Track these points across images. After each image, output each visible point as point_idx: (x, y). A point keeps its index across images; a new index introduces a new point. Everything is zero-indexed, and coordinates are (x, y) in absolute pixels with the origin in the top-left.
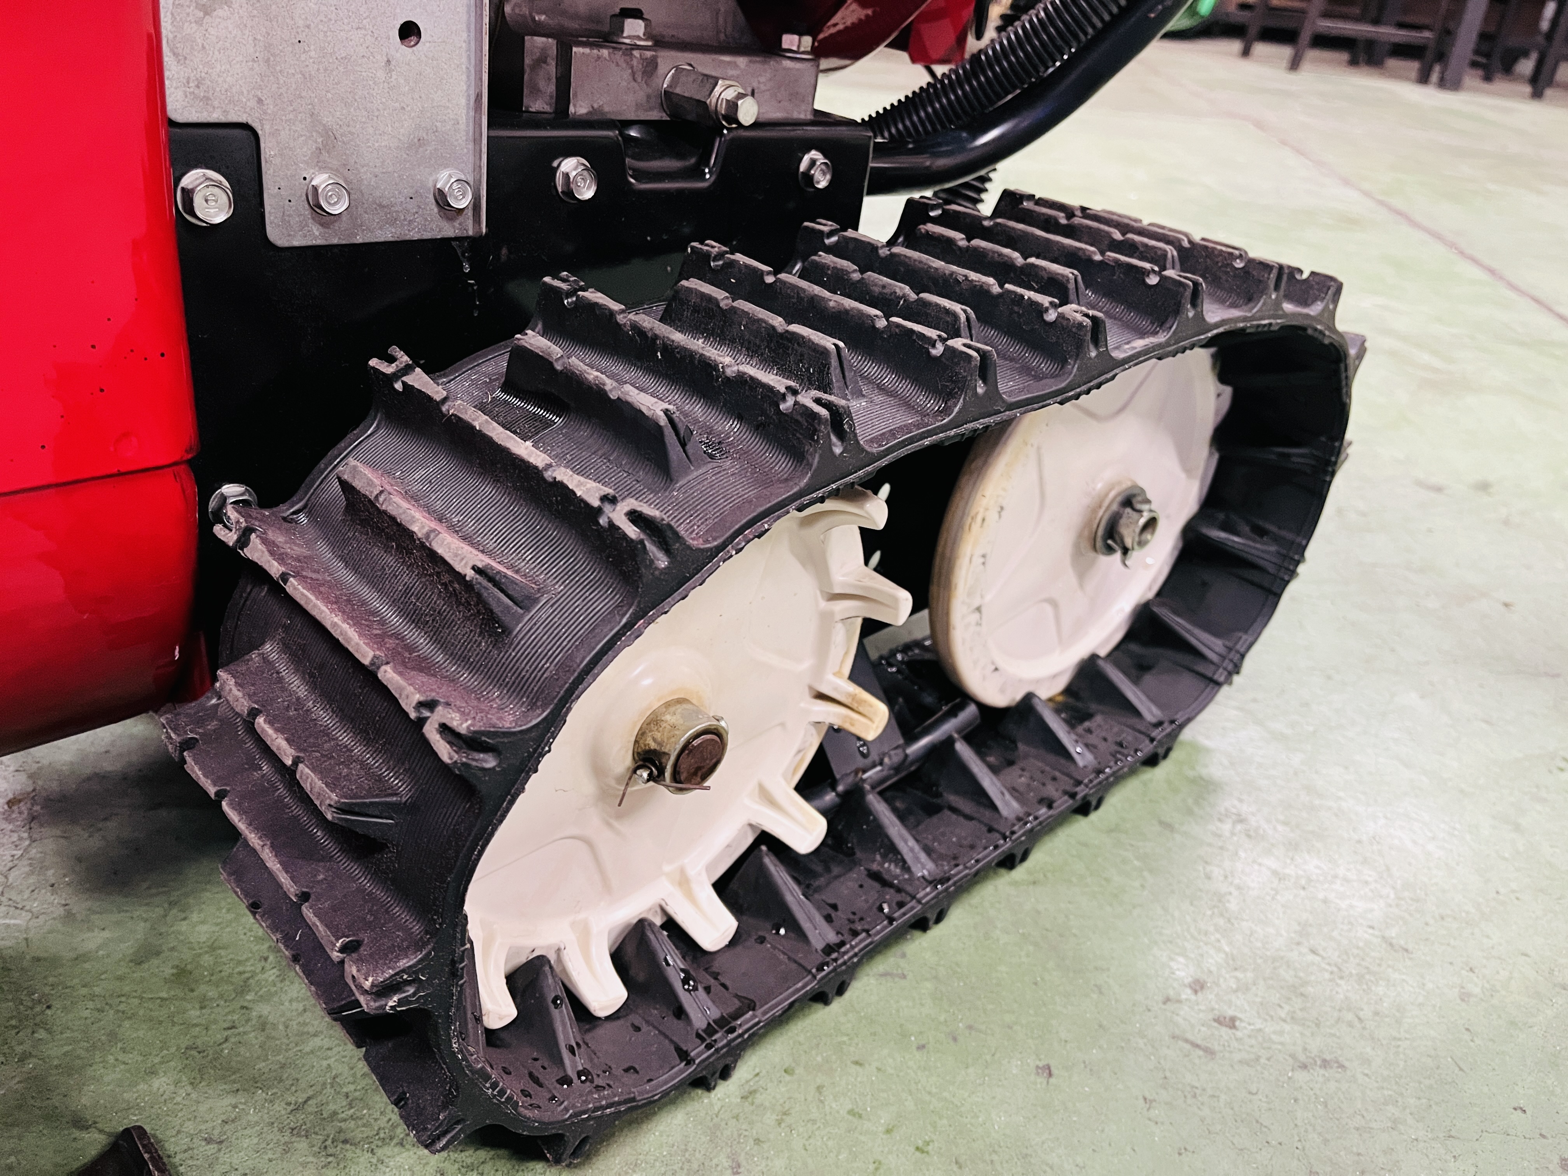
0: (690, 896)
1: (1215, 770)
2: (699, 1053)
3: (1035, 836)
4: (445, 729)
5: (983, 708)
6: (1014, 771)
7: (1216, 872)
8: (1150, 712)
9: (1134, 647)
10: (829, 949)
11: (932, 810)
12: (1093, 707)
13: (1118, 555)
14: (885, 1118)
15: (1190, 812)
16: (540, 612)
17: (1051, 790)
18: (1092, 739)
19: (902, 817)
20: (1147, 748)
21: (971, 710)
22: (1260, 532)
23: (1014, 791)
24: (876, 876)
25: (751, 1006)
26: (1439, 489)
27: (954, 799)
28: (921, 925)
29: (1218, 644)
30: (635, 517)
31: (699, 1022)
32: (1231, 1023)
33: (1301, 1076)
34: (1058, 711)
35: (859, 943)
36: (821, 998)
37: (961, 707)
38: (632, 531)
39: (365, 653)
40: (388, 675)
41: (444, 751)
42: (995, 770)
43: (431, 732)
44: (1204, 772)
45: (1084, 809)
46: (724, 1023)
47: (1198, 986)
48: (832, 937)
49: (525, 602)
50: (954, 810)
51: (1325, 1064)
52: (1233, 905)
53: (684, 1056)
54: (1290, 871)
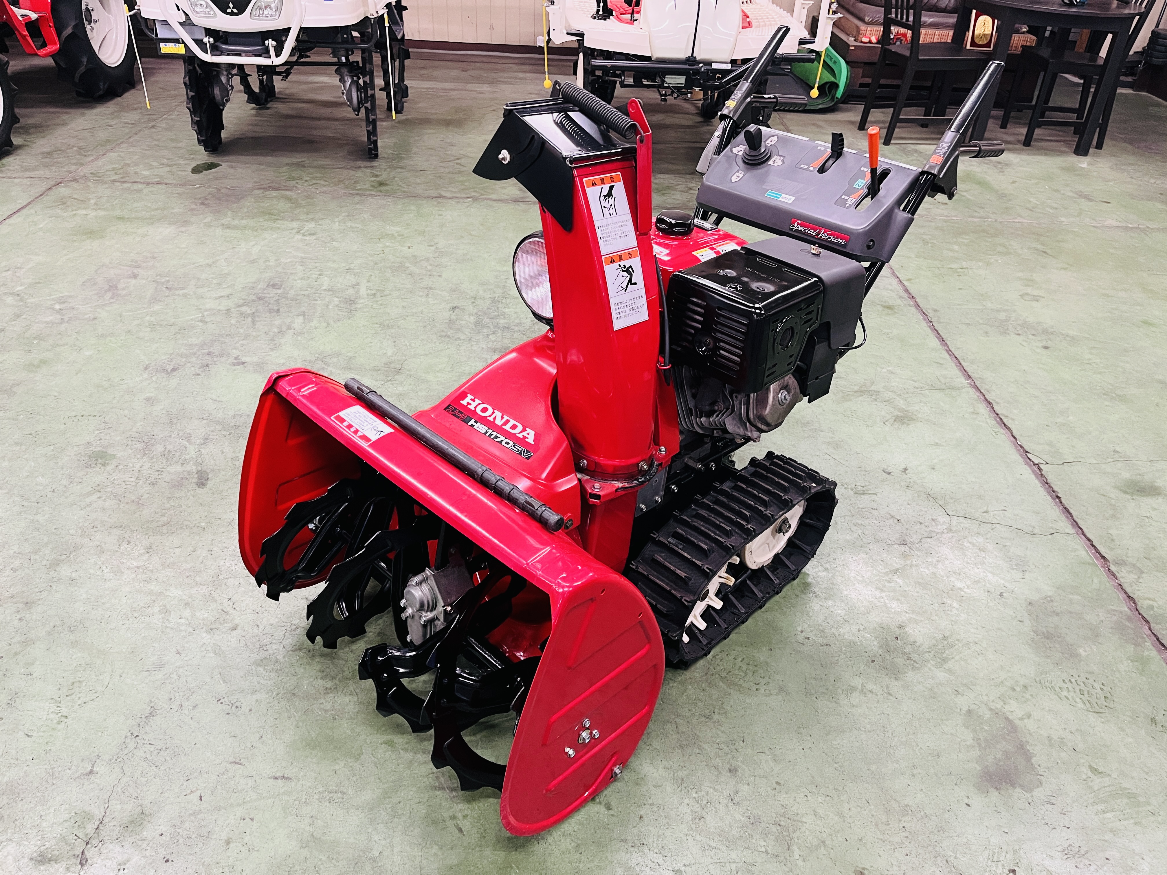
0: (696, 619)
1: (810, 580)
2: (706, 648)
3: (766, 602)
4: (685, 600)
5: (752, 570)
6: (760, 585)
7: (808, 606)
8: (793, 567)
9: (789, 549)
10: (726, 628)
11: (743, 597)
12: (779, 566)
13: (782, 534)
14: (740, 659)
15: (802, 592)
16: (692, 581)
17: (769, 590)
18: (779, 575)
19: (736, 598)
20: (792, 577)
21: (750, 571)
22: (819, 520)
23: (761, 591)
24: (733, 613)
25: (712, 640)
26: (889, 473)
27: (747, 594)
28: (743, 622)
29: (809, 548)
30: (707, 568)
31: (705, 643)
32: (808, 638)
33: (821, 648)
34: (769, 569)
35: (732, 627)
36: (725, 638)
37: (747, 571)
38: (708, 571)
39: (668, 589)
40: (673, 591)
41: (686, 603)
42: (756, 586)
43: (683, 600)
44: (807, 581)
45: (777, 593)
46: (709, 643)
47: (802, 632)
48: (726, 626)
49: (691, 579)
50: (748, 596)
51: (827, 645)
52: (811, 614)
53: (703, 649)
54: (825, 605)
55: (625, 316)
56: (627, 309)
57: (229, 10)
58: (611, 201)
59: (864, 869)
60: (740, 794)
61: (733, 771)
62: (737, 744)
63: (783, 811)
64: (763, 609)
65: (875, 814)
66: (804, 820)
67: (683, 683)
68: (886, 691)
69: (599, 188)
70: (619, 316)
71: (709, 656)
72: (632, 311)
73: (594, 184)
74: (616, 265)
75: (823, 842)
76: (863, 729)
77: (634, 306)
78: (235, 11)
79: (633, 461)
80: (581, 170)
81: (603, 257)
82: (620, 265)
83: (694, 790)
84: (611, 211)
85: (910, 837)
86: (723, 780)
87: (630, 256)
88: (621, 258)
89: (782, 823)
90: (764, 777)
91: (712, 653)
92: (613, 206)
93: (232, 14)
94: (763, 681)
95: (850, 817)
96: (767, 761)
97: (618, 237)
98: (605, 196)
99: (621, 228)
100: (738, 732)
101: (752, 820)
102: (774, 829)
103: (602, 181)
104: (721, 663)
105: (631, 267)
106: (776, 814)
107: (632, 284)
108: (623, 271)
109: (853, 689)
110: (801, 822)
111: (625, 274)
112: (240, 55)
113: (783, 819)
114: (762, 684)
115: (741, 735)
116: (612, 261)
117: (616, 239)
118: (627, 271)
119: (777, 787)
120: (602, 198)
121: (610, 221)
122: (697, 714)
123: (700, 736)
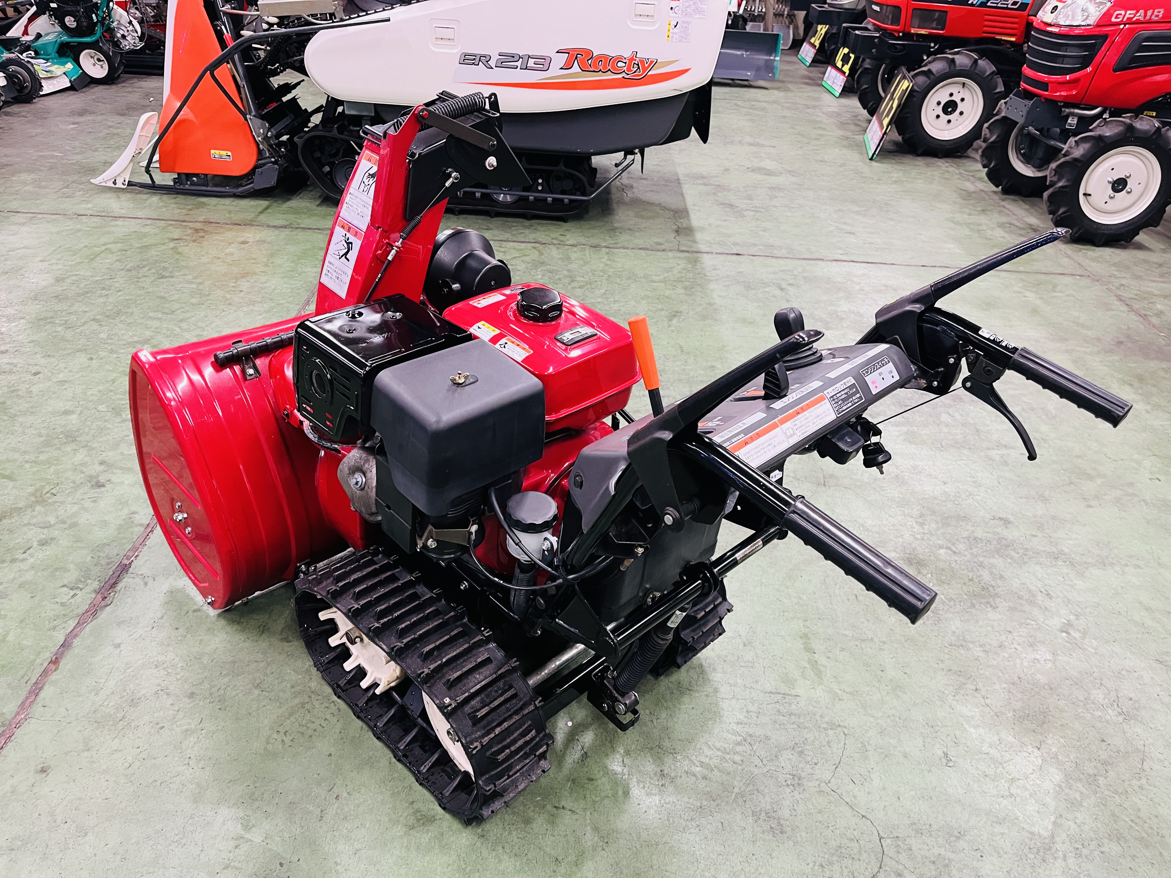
14: (324, 724)
32: (337, 798)
59: (48, 775)
60: (165, 696)
61: (192, 695)
62: (219, 703)
63: (133, 726)
64: (394, 760)
65: (92, 801)
66: (116, 740)
67: (308, 671)
68: (232, 864)
71: (335, 698)
75: (88, 750)
76: (190, 822)
83: (185, 665)
85: (54, 824)
86: (185, 687)
89: (122, 723)
90: (174, 718)
91: (339, 700)
94: (287, 740)
95: (100, 778)
96: (190, 724)
98: (370, 175)
100: (232, 707)
101: (135, 701)
102: (120, 715)
104: (323, 706)
106: (133, 720)
109: (247, 828)
110: (115, 737)
113: (125, 723)
114: (284, 738)
115: (228, 709)
119: (158, 726)
120: (367, 174)
122: (266, 678)
123: (239, 678)
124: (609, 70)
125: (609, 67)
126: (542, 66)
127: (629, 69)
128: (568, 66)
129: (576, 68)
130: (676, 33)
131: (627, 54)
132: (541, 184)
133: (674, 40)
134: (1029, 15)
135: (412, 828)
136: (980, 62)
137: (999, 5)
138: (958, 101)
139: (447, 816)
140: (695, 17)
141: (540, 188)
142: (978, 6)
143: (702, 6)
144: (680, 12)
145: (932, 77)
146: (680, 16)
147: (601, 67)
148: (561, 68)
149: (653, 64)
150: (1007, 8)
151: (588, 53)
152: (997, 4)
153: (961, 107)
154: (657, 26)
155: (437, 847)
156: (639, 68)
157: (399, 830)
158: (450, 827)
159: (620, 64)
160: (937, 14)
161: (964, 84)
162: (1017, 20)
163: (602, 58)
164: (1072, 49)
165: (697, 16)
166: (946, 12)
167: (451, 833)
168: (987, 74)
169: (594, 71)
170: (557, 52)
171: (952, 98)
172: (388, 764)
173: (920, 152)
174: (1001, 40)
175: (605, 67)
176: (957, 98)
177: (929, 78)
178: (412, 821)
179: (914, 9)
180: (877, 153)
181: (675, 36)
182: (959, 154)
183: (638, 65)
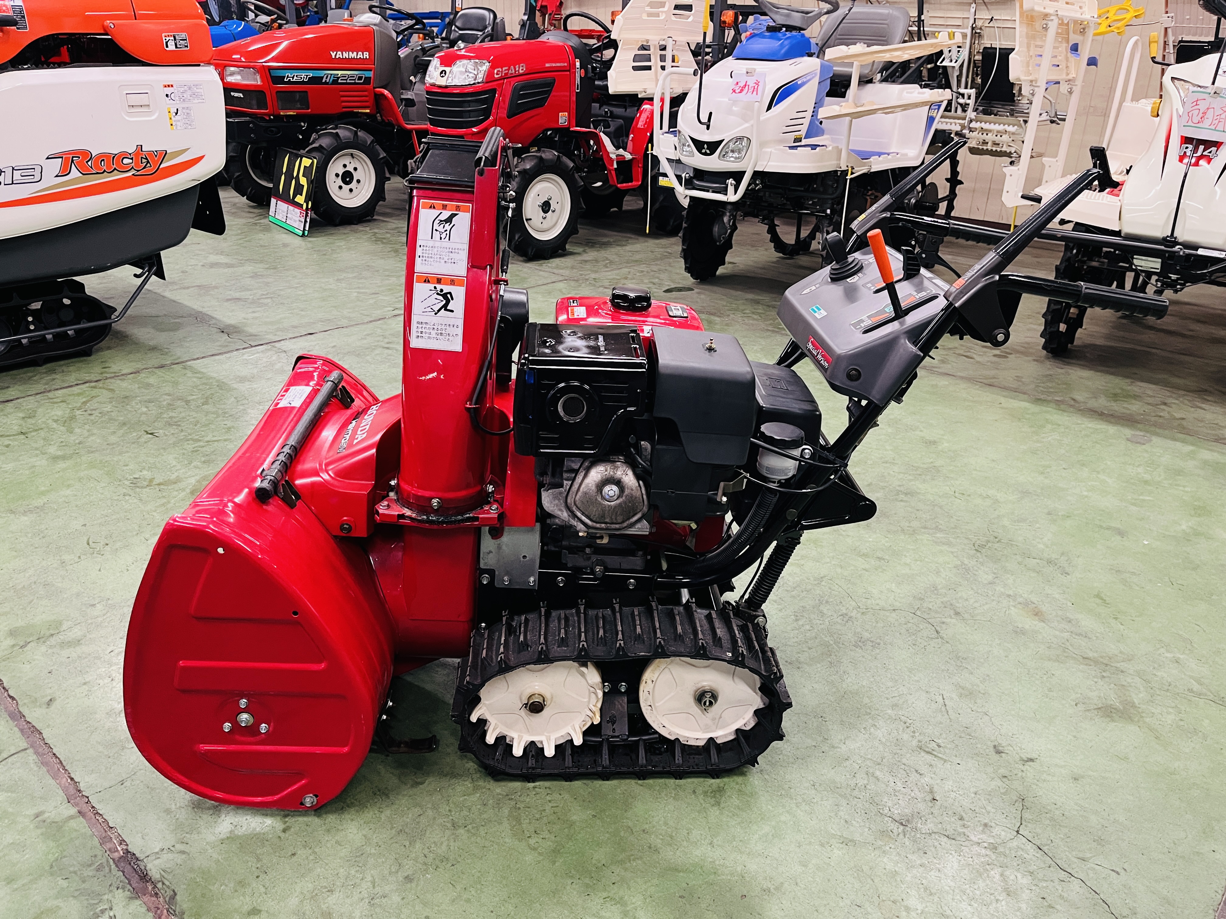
14: (554, 805)
28: (604, 779)
55: (429, 338)
56: (433, 333)
57: (703, 151)
58: (448, 227)
60: (385, 900)
61: (409, 879)
62: (444, 863)
67: (477, 788)
69: (437, 212)
70: (419, 335)
71: (531, 785)
72: (439, 336)
73: (432, 207)
74: (431, 286)
77: (443, 332)
78: (708, 152)
79: (427, 494)
80: (421, 191)
81: (415, 274)
82: (435, 288)
83: (359, 868)
84: (443, 236)
86: (391, 879)
87: (452, 282)
88: (439, 281)
90: (425, 904)
91: (537, 784)
92: (448, 232)
93: (705, 154)
96: (446, 895)
97: (443, 261)
98: (441, 221)
99: (450, 254)
100: (460, 856)
103: (444, 207)
104: (532, 796)
105: (450, 293)
107: (446, 310)
108: (438, 294)
111: (441, 298)
112: (708, 191)
114: (542, 837)
115: (459, 859)
116: (427, 281)
117: (440, 262)
118: (445, 296)
120: (437, 221)
121: (438, 244)
122: (451, 818)
123: (427, 835)
124: (115, 169)
125: (115, 166)
126: (32, 177)
127: (137, 164)
128: (65, 172)
129: (75, 173)
130: (179, 121)
131: (131, 149)
132: (32, 323)
133: (179, 128)
134: (374, 88)
135: (718, 803)
136: (359, 133)
137: (348, 81)
138: (352, 171)
139: (726, 780)
140: (194, 101)
141: (32, 327)
142: (331, 84)
143: (198, 91)
144: (177, 98)
145: (325, 152)
146: (178, 102)
147: (105, 168)
148: (57, 176)
149: (164, 154)
150: (355, 83)
151: (85, 154)
152: (346, 80)
153: (356, 176)
154: (156, 115)
155: (749, 799)
156: (148, 162)
157: (714, 812)
158: (737, 783)
159: (126, 161)
160: (298, 95)
161: (352, 155)
162: (366, 93)
163: (103, 157)
164: (472, 104)
165: (196, 101)
166: (306, 92)
167: (743, 786)
168: (369, 143)
169: (97, 173)
170: (48, 158)
171: (347, 169)
172: (642, 787)
173: (338, 221)
174: (358, 112)
175: (108, 166)
176: (350, 168)
177: (323, 154)
178: (712, 801)
179: (277, 92)
180: (307, 228)
181: (178, 123)
182: (369, 218)
183: (146, 159)
